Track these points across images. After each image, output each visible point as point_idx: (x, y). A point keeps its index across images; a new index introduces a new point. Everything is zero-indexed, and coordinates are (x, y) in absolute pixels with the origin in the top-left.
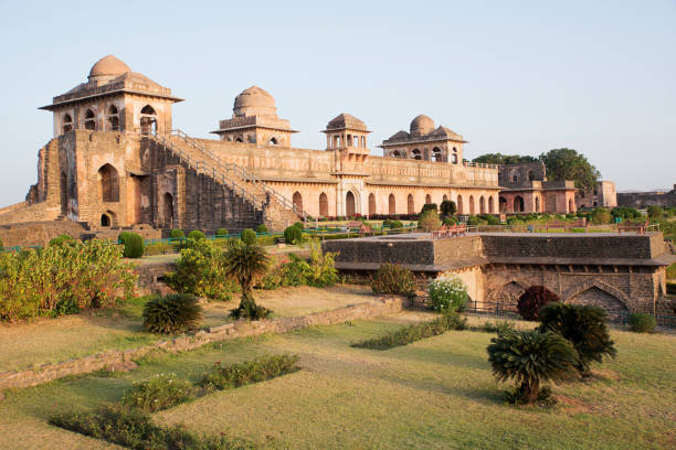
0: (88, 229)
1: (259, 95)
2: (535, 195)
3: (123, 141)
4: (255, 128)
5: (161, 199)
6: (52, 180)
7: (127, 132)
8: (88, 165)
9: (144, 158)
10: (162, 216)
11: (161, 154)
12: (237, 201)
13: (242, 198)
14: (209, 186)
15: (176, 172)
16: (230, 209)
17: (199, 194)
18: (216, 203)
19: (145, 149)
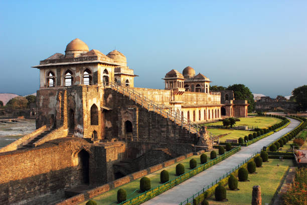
0: (92, 142)
2: (231, 107)
3: (99, 91)
4: (121, 74)
5: (123, 124)
8: (87, 105)
9: (108, 100)
10: (123, 133)
11: (121, 98)
12: (177, 127)
13: (181, 126)
14: (157, 118)
15: (135, 110)
16: (172, 132)
17: (149, 122)
18: (162, 128)
19: (109, 94)
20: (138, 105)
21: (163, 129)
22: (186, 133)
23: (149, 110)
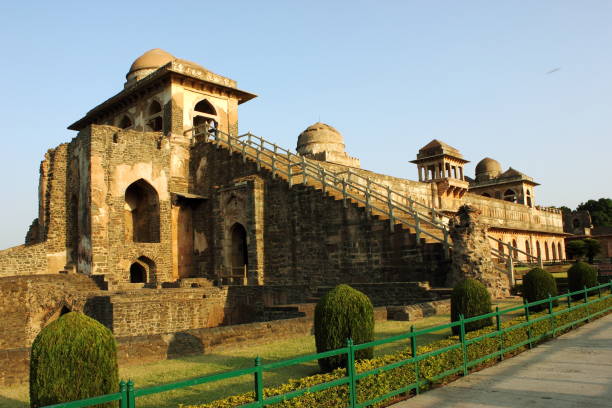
0: (104, 286)
1: (326, 130)
3: (167, 146)
5: (227, 235)
6: (57, 208)
7: (173, 135)
8: (109, 180)
9: (199, 173)
10: (228, 264)
11: (225, 162)
12: (377, 227)
13: (388, 222)
14: (313, 206)
15: (251, 186)
16: (361, 244)
17: (293, 222)
18: (329, 235)
19: (199, 159)
20: (265, 173)
21: (332, 240)
22: (407, 243)
23: (293, 181)
